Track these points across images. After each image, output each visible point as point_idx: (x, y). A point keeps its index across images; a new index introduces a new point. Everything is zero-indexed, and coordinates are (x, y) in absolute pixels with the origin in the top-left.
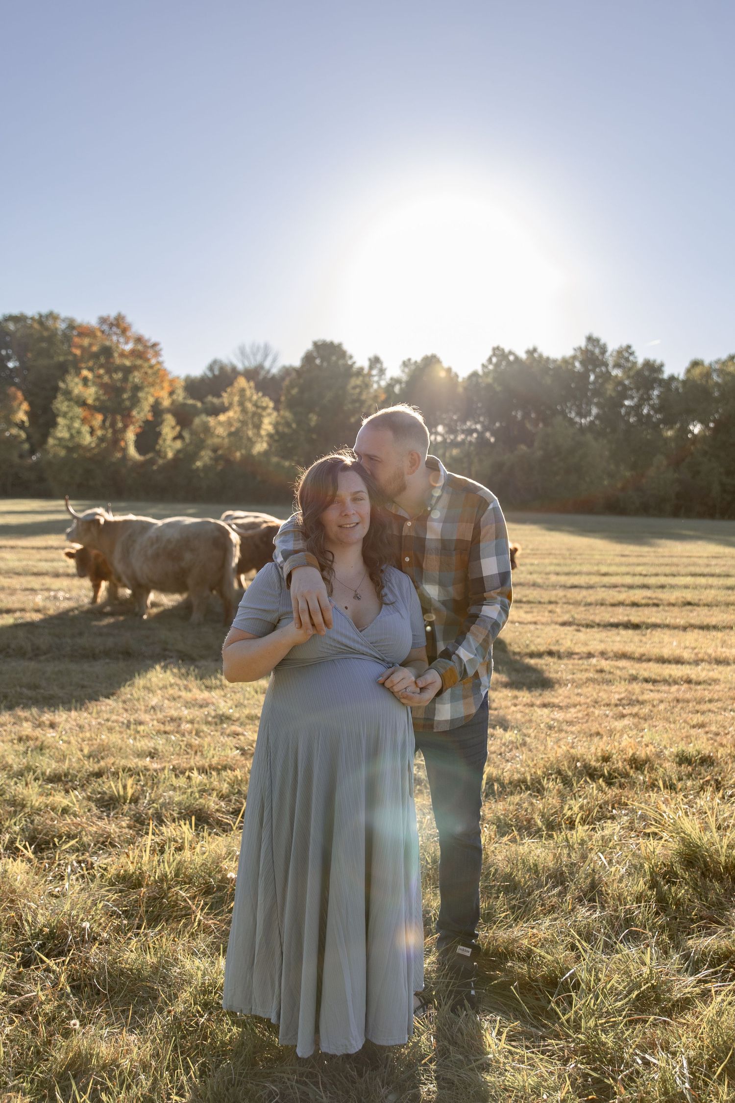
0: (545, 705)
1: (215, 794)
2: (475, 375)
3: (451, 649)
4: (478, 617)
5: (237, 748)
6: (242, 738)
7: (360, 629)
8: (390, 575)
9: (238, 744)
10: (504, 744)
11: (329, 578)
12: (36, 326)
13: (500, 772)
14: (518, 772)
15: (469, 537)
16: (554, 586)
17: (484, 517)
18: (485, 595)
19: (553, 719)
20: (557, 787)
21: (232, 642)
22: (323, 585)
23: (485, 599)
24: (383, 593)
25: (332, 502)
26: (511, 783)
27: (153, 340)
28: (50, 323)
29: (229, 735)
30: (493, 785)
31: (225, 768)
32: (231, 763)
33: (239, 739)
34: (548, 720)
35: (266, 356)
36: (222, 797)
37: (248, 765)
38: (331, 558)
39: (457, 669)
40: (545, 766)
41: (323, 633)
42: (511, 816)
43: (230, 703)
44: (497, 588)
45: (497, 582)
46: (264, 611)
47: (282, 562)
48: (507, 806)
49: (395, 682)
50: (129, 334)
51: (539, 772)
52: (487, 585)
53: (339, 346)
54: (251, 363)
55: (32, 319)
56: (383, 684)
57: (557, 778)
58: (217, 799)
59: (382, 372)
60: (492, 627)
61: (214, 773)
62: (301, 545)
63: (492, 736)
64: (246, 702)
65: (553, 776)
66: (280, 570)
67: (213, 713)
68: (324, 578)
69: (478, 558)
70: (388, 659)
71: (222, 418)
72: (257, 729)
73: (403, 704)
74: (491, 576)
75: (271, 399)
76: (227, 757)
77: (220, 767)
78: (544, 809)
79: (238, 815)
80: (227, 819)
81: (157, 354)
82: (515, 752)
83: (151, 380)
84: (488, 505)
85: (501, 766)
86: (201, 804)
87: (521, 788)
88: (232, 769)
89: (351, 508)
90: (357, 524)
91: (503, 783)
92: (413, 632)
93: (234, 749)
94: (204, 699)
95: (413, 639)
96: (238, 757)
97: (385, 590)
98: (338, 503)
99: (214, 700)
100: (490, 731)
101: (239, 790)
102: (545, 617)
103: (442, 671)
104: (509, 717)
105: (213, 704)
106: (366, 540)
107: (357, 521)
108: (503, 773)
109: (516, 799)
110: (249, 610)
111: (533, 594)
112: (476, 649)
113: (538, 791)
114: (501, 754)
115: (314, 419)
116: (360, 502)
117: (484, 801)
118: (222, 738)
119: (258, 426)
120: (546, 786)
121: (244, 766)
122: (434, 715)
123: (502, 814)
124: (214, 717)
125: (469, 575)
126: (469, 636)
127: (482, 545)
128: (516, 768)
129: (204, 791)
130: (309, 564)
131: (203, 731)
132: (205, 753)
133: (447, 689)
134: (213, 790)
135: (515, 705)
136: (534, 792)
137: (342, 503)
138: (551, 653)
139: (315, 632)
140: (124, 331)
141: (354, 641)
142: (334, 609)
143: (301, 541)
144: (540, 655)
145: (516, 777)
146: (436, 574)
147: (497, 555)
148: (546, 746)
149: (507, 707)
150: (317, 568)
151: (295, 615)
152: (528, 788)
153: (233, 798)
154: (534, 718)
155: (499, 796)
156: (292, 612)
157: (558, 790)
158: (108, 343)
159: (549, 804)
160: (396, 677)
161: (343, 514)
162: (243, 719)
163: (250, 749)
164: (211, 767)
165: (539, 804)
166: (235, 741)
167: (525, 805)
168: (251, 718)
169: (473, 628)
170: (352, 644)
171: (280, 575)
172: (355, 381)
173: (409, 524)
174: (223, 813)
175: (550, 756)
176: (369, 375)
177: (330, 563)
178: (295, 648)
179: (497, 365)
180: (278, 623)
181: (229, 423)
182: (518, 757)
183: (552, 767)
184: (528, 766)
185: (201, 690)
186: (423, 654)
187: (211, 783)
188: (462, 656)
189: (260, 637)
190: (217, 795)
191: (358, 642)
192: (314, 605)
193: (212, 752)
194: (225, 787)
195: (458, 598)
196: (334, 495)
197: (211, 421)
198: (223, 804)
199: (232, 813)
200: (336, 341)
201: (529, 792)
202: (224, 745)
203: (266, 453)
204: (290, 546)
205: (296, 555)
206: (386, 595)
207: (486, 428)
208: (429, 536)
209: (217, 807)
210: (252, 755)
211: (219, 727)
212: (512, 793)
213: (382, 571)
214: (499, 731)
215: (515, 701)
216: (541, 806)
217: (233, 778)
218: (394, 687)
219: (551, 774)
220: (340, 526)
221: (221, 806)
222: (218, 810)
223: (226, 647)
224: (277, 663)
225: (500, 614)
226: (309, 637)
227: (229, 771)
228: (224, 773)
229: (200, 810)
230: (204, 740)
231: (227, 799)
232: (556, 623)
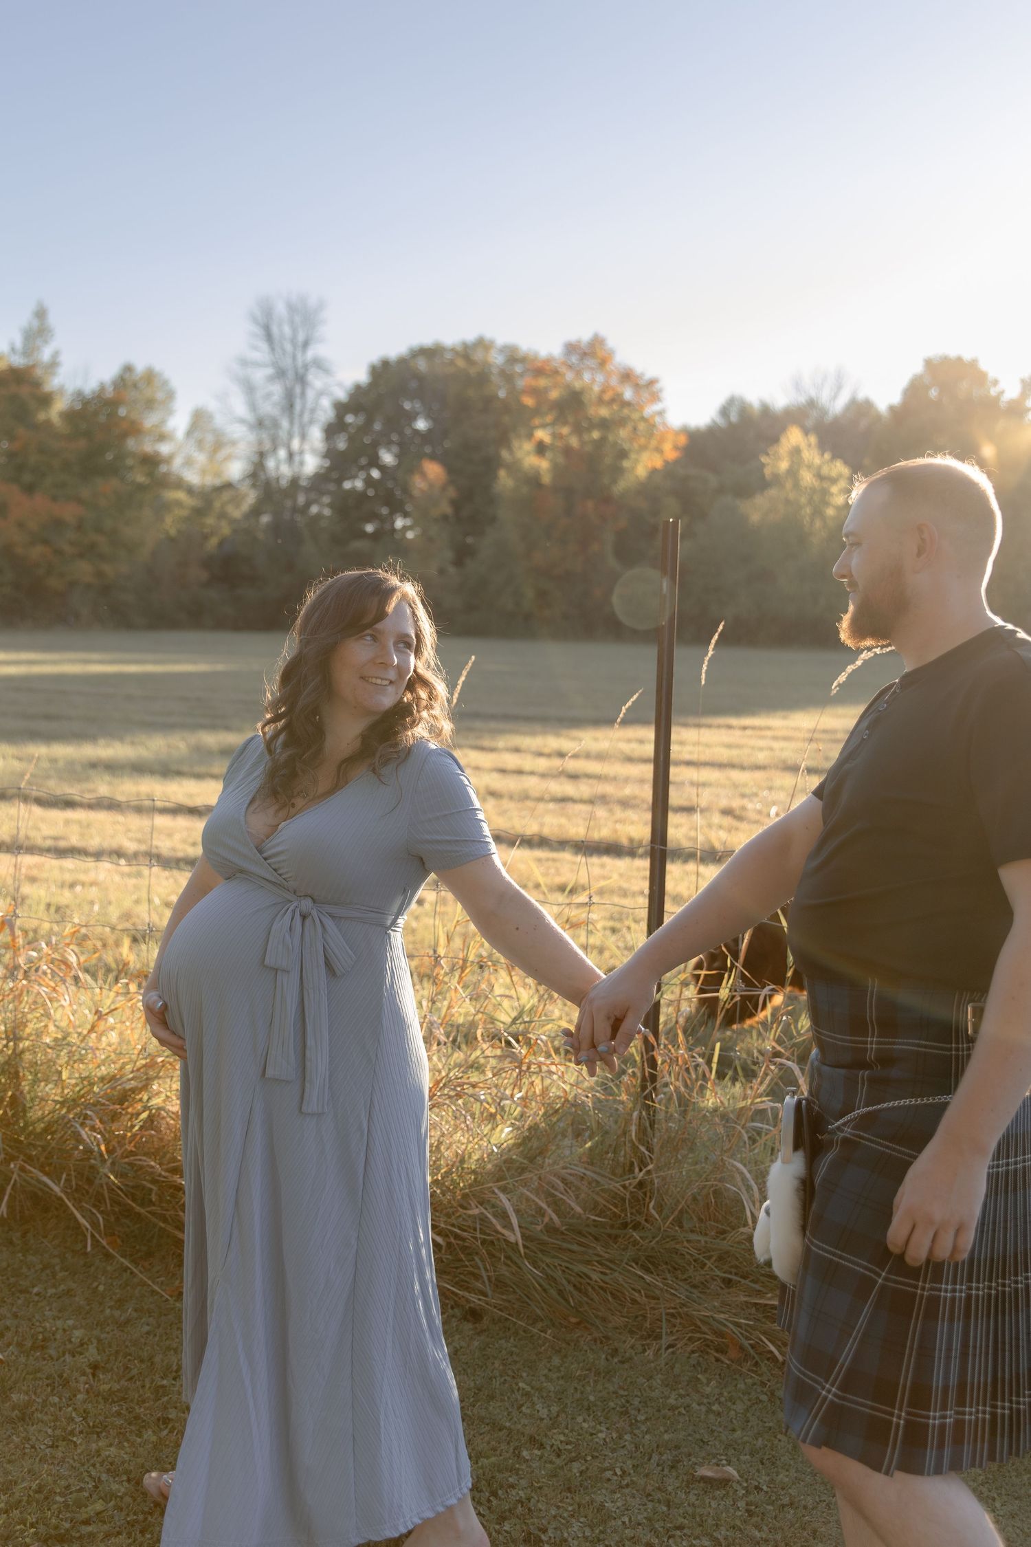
12: (461, 363)
27: (649, 374)
28: (478, 356)
50: (609, 367)
53: (973, 364)
55: (453, 350)
71: (761, 500)
75: (846, 463)
81: (655, 397)
83: (642, 441)
140: (603, 363)
158: (577, 385)
161: (379, 661)
181: (772, 508)
197: (739, 503)
200: (967, 357)
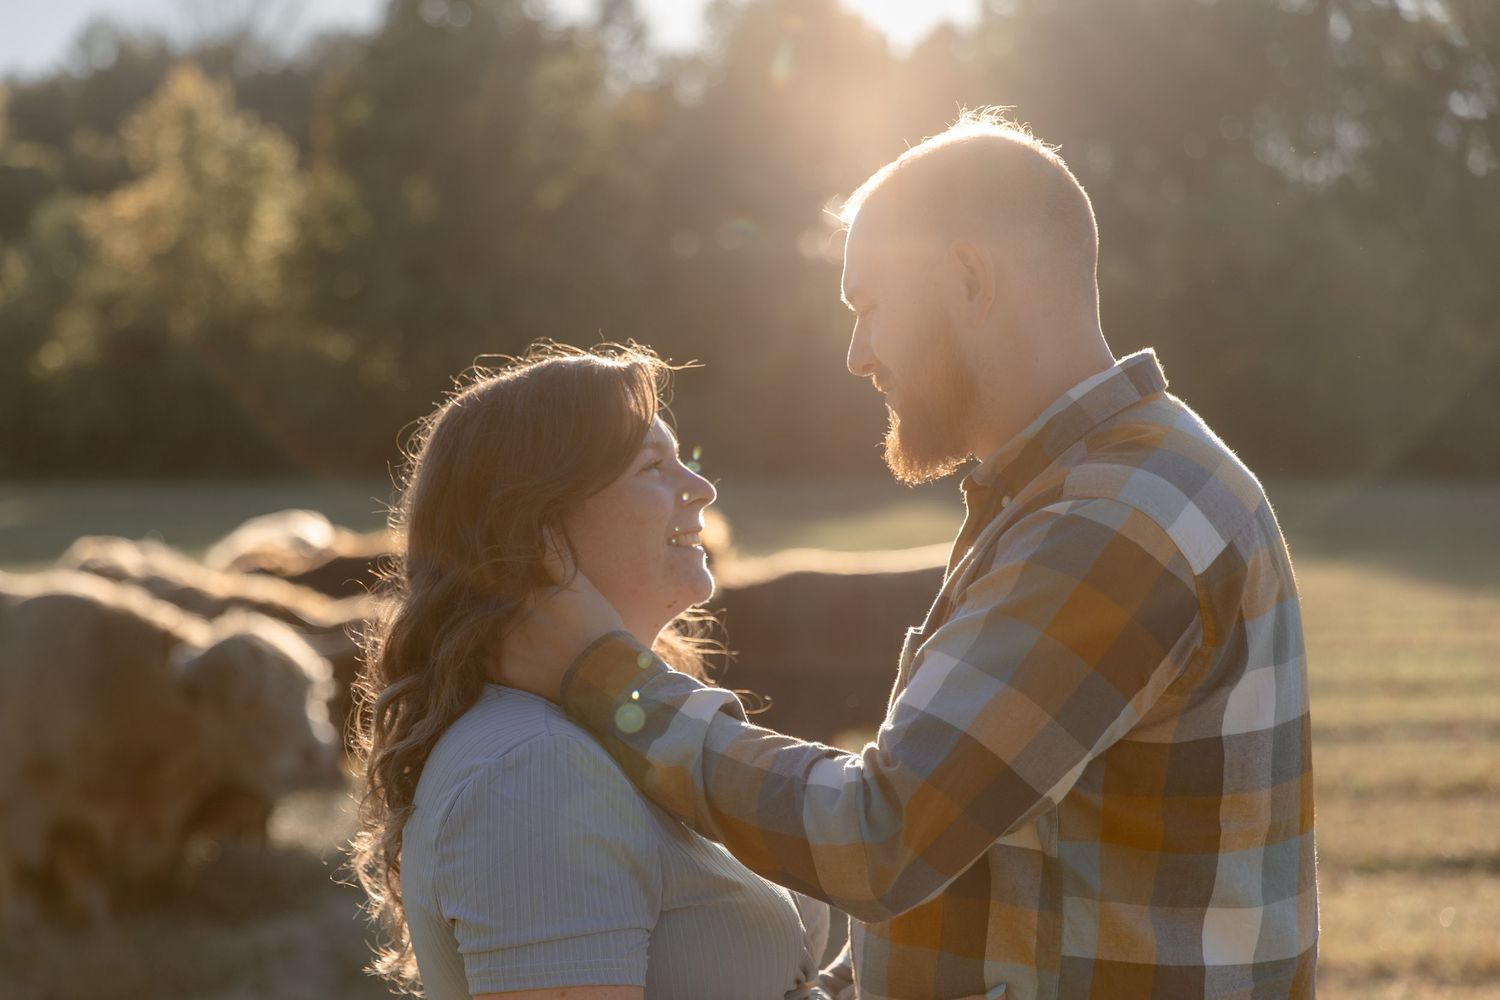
59: (639, 34)
71: (129, 204)
75: (284, 137)
176: (598, 49)
197: (93, 217)
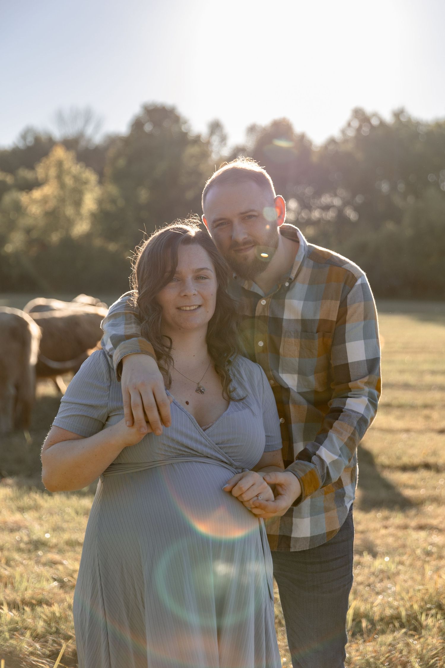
0: (421, 528)
1: (28, 634)
2: (332, 141)
3: (310, 449)
4: (342, 412)
5: (55, 580)
6: (60, 567)
7: (204, 427)
8: (239, 366)
9: (55, 574)
10: (373, 574)
11: (166, 368)
13: (368, 606)
14: (391, 607)
15: (334, 317)
16: (430, 388)
17: (351, 293)
18: (350, 385)
19: (432, 544)
20: (437, 625)
21: (52, 443)
22: (159, 375)
23: (350, 390)
24: (231, 387)
25: (170, 279)
26: (382, 619)
29: (45, 565)
30: (360, 622)
31: (40, 603)
32: (47, 597)
33: (58, 569)
34: (425, 545)
35: (87, 121)
36: (36, 637)
37: (68, 599)
38: (169, 344)
39: (319, 473)
40: (423, 599)
41: (159, 432)
42: (383, 659)
43: (46, 526)
44: (364, 377)
45: (364, 369)
46: (91, 406)
47: (111, 350)
48: (377, 647)
49: (244, 489)
51: (416, 607)
52: (353, 373)
54: (70, 131)
56: (230, 492)
57: (437, 614)
58: (30, 640)
59: (223, 139)
60: (358, 422)
61: (27, 609)
62: (133, 329)
63: (359, 563)
64: (65, 525)
65: (433, 611)
66: (109, 358)
67: (26, 539)
68: (161, 368)
69: (343, 342)
70: (237, 464)
71: (37, 194)
72: (80, 557)
73: (255, 515)
74: (358, 363)
75: (94, 171)
76: (43, 589)
77: (34, 602)
78: (422, 650)
79: (55, 659)
80: (43, 663)
82: (387, 584)
84: (356, 280)
85: (371, 600)
86: (12, 645)
87: (395, 626)
88: (49, 604)
89: (192, 288)
90: (200, 306)
91: (373, 620)
92: (266, 432)
93: (51, 580)
94: (16, 522)
95: (267, 441)
96: (56, 590)
97: (234, 384)
98: (178, 280)
99: (27, 524)
100: (356, 558)
101: (57, 629)
102: (419, 423)
103: (302, 474)
104: (378, 542)
105: (26, 528)
106: (210, 323)
107: (199, 303)
108: (372, 607)
109: (388, 638)
110: (73, 406)
111: (405, 397)
112: (341, 449)
113: (415, 629)
114: (369, 585)
115: (144, 195)
116: (203, 281)
117: (351, 642)
118: (36, 567)
119: (78, 203)
120: (424, 623)
121: (62, 601)
122: (291, 531)
123: (372, 657)
124: (27, 543)
125: (331, 362)
126: (332, 434)
127: (348, 326)
128: (388, 602)
129: (15, 630)
130: (143, 352)
131: (14, 560)
132: (16, 585)
133: (306, 496)
134: (26, 628)
135: (386, 527)
136: (411, 630)
137: (182, 281)
138: (427, 466)
139: (150, 431)
141: (196, 441)
142: (172, 404)
143: (133, 325)
144: (413, 468)
145: (389, 612)
146: (295, 361)
147: (365, 339)
148: (423, 575)
149: (376, 530)
150: (152, 356)
151: (126, 411)
152: (402, 626)
153: (50, 638)
154: (408, 543)
155: (368, 636)
156: (123, 408)
157: (439, 628)
159: (428, 645)
160: (245, 484)
161: (183, 294)
162: (62, 545)
163: (69, 581)
164: (24, 602)
165: (416, 645)
166: (52, 571)
167: (400, 646)
168: (71, 544)
169: (336, 424)
170: (193, 445)
171: (109, 364)
172: (193, 150)
173: (263, 302)
174: (38, 656)
175: (428, 586)
176: (208, 143)
177: (167, 350)
178: (126, 449)
179: (359, 130)
180: (107, 420)
181: (45, 200)
182: (390, 588)
183: (430, 601)
184: (402, 599)
185: (12, 512)
186: (279, 459)
187: (24, 620)
188: (324, 457)
189: (85, 437)
190: (31, 635)
191: (201, 443)
192: (149, 400)
193: (25, 584)
194: (40, 625)
195: (320, 390)
196: (173, 272)
197: (24, 198)
198: (38, 646)
199: (49, 656)
201: (404, 630)
202: (39, 577)
203: (88, 236)
204: (121, 330)
205: (127, 341)
206: (235, 389)
207: (346, 203)
208: (287, 316)
209: (30, 649)
210: (73, 587)
211: (33, 555)
212: (383, 632)
213: (229, 362)
214: (367, 558)
215: (385, 523)
216: (418, 647)
217: (50, 615)
218: (244, 496)
219: (430, 609)
220: (179, 308)
221: (36, 649)
222: (32, 653)
223: (46, 449)
224: (106, 468)
225: (367, 407)
226: (143, 436)
227: (45, 606)
228: (39, 609)
229: (10, 652)
230: (15, 570)
231: (42, 640)
232: (433, 430)
